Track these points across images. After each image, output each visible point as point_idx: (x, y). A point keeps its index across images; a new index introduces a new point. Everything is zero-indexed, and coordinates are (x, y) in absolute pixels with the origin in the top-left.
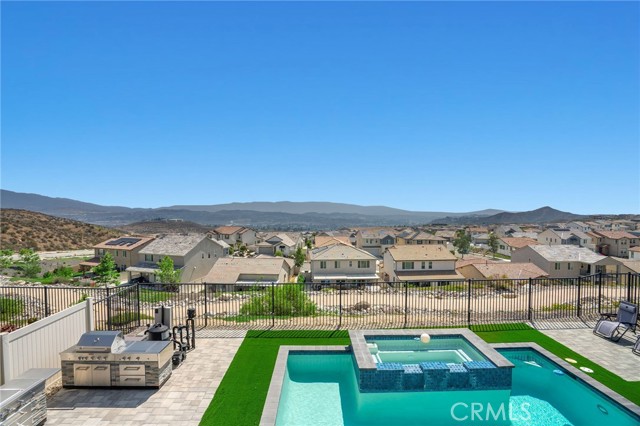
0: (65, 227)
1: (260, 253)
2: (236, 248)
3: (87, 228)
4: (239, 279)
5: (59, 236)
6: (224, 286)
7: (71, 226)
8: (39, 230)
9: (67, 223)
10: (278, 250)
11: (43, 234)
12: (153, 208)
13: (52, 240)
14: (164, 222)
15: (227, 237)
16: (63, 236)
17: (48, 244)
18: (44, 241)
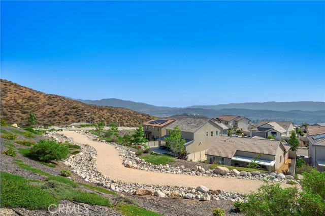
0: (138, 116)
1: (253, 136)
2: (232, 131)
3: (147, 116)
4: (236, 155)
5: (133, 120)
6: (223, 159)
7: (140, 115)
8: (125, 116)
9: (139, 114)
10: (270, 134)
11: (127, 118)
12: (182, 107)
13: (130, 121)
14: (188, 116)
15: (226, 123)
16: (135, 120)
17: (129, 124)
18: (127, 122)
